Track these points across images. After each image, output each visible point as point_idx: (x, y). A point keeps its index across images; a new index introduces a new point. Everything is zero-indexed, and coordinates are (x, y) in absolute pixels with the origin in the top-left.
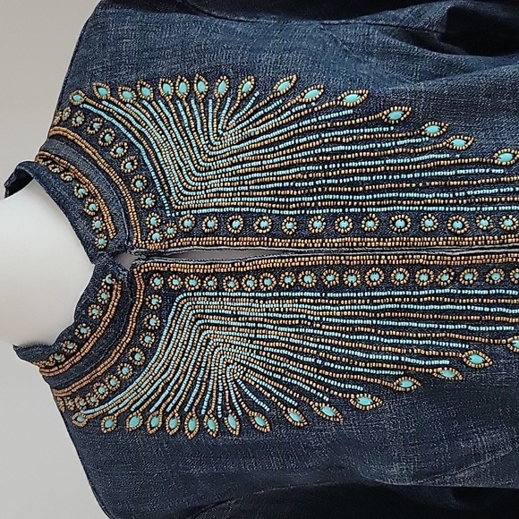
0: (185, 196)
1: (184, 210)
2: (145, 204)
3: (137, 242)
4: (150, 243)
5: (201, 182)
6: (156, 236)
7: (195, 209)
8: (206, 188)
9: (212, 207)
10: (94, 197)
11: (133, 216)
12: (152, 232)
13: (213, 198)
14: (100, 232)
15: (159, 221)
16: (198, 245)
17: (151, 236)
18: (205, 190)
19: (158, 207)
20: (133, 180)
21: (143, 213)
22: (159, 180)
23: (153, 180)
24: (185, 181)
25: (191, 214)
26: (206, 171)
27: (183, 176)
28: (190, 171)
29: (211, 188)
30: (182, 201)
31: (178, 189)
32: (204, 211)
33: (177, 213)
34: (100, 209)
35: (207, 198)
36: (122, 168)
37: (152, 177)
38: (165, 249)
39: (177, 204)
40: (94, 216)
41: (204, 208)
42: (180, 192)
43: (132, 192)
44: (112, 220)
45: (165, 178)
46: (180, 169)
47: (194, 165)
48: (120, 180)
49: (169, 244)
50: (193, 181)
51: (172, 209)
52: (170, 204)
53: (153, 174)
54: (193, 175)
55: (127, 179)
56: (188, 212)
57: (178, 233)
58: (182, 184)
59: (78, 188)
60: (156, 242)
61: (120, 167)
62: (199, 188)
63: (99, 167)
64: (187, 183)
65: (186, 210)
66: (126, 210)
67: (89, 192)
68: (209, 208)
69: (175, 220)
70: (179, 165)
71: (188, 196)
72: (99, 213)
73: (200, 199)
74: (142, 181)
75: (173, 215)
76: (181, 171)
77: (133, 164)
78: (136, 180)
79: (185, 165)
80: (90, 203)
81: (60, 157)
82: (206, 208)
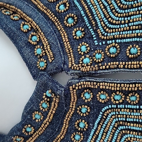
0: (110, 28)
1: (109, 40)
2: (76, 35)
3: (72, 65)
4: (83, 66)
5: (124, 17)
6: (87, 60)
7: (119, 38)
8: (129, 22)
9: (134, 37)
10: (36, 31)
11: (67, 45)
12: (83, 57)
13: (136, 29)
14: (41, 57)
15: (89, 48)
16: (124, 68)
17: (82, 61)
18: (128, 23)
19: (87, 38)
20: (66, 18)
21: (75, 42)
22: (88, 17)
23: (82, 17)
24: (110, 17)
25: (116, 43)
26: (128, 8)
27: (108, 13)
28: (114, 9)
29: (133, 22)
30: (107, 32)
31: (104, 23)
32: (128, 40)
33: (104, 43)
34: (40, 40)
35: (130, 30)
36: (57, 9)
37: (81, 15)
38: (95, 70)
39: (103, 35)
40: (36, 45)
41: (127, 38)
42: (106, 25)
43: (65, 27)
44: (50, 49)
45: (92, 15)
46: (105, 7)
47: (117, 4)
48: (56, 18)
49: (99, 67)
50: (117, 16)
51: (99, 39)
52: (98, 36)
53: (82, 12)
54: (117, 12)
55: (60, 16)
56: (113, 41)
57: (104, 58)
58: (107, 19)
59: (23, 25)
60: (88, 65)
61: (55, 8)
62: (123, 22)
63: (39, 10)
64: (112, 18)
65: (112, 39)
66: (61, 40)
67: (32, 28)
68: (132, 38)
69: (103, 48)
70: (104, 5)
71: (113, 29)
72: (40, 42)
73: (124, 31)
74: (73, 18)
75: (100, 44)
76: (106, 9)
77: (65, 6)
78: (68, 18)
79: (109, 5)
80: (32, 36)
81: (10, 4)
82: (130, 38)
